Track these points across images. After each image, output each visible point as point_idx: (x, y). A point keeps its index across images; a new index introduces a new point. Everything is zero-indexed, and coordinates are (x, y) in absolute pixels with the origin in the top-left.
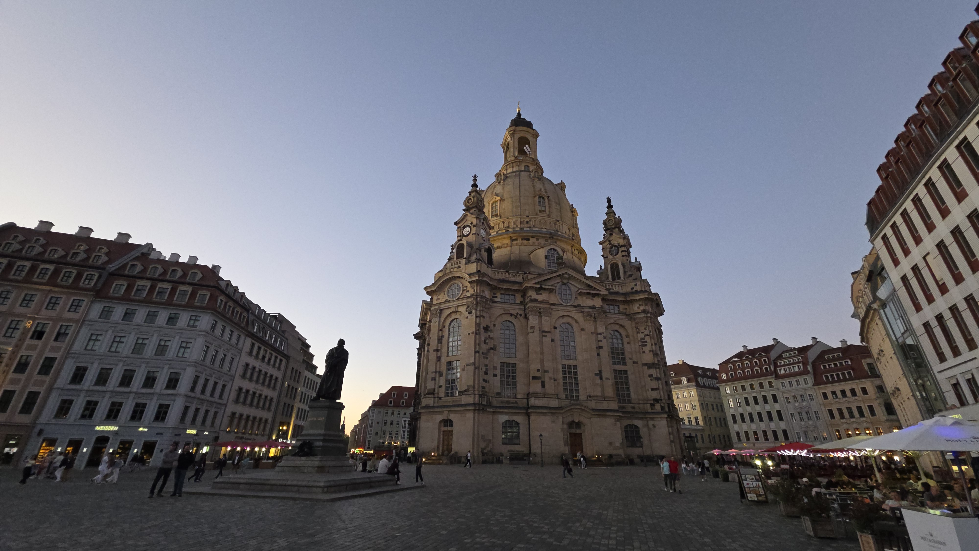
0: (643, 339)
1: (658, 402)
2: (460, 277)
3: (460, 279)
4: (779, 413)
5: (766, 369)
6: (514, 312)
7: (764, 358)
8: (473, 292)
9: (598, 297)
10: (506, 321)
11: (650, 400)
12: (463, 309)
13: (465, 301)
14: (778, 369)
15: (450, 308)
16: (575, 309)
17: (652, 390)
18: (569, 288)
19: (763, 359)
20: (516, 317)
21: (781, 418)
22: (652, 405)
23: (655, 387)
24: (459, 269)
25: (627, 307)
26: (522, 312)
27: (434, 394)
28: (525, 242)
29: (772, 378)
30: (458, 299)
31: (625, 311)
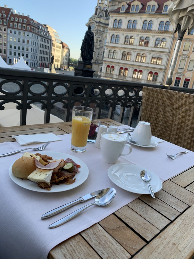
13: (95, 31)
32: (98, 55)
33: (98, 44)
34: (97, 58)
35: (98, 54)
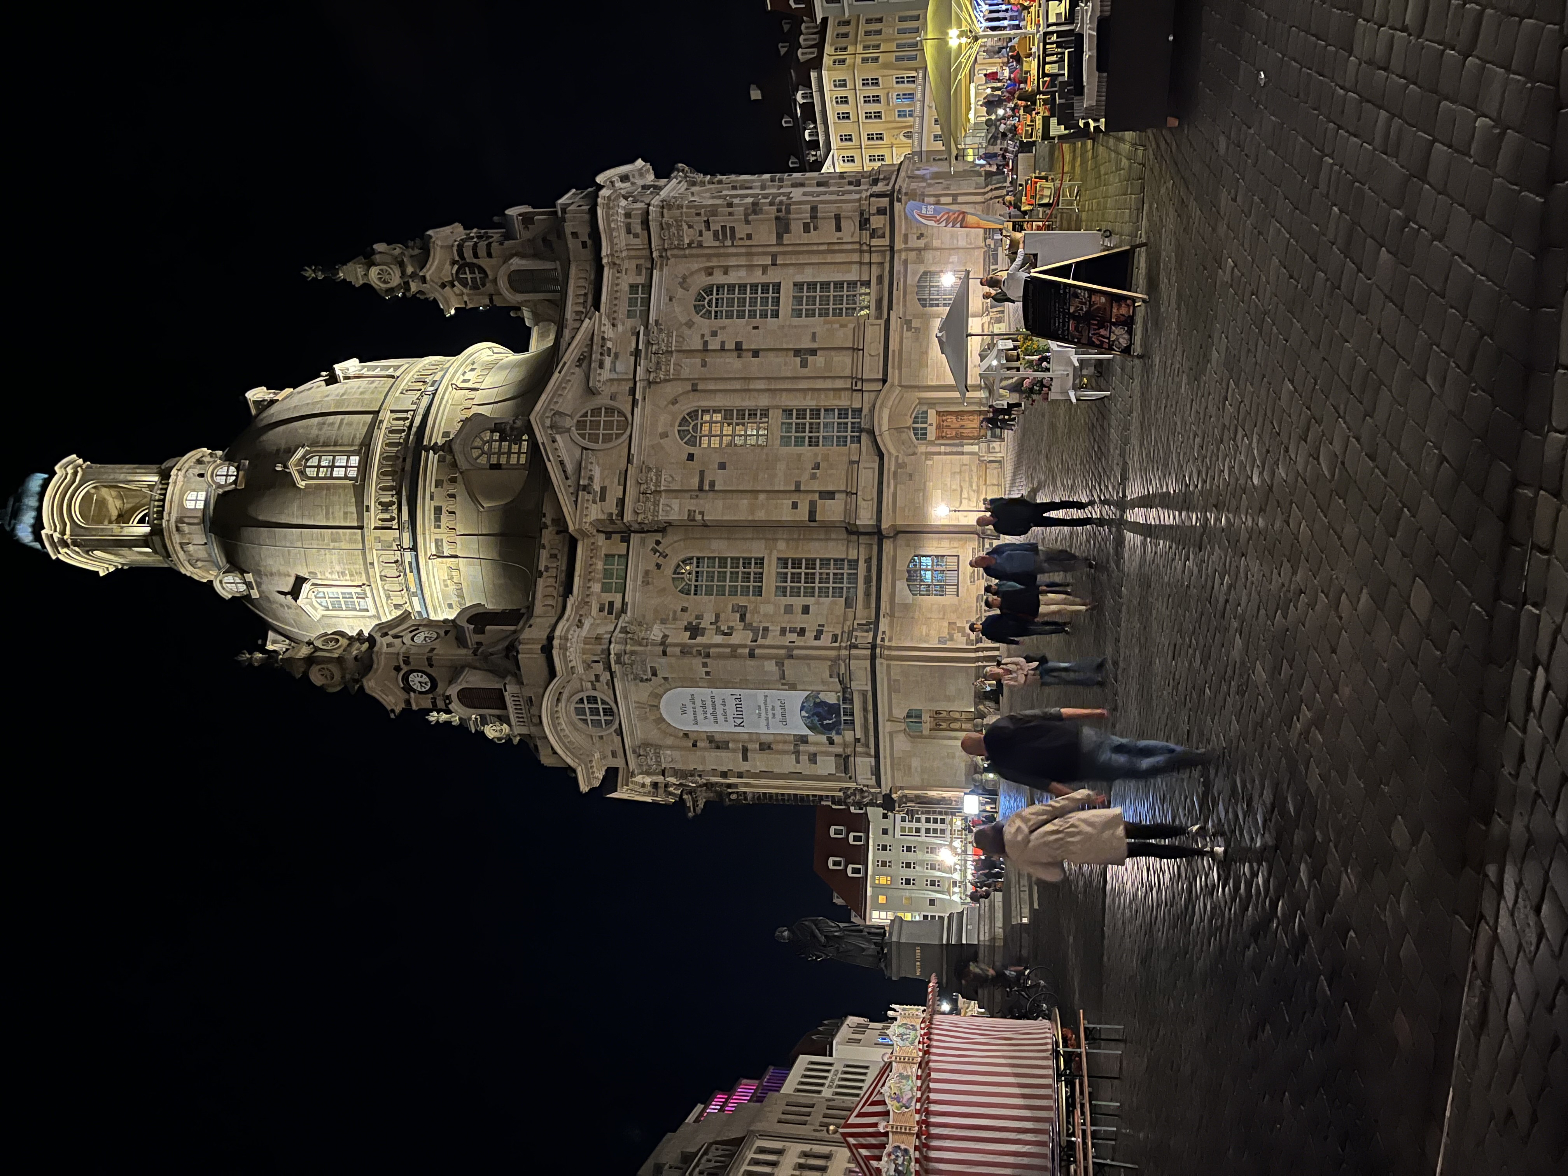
20: (663, 555)
31: (644, 271)
32: (810, 634)
33: (719, 639)
34: (835, 638)
35: (802, 632)
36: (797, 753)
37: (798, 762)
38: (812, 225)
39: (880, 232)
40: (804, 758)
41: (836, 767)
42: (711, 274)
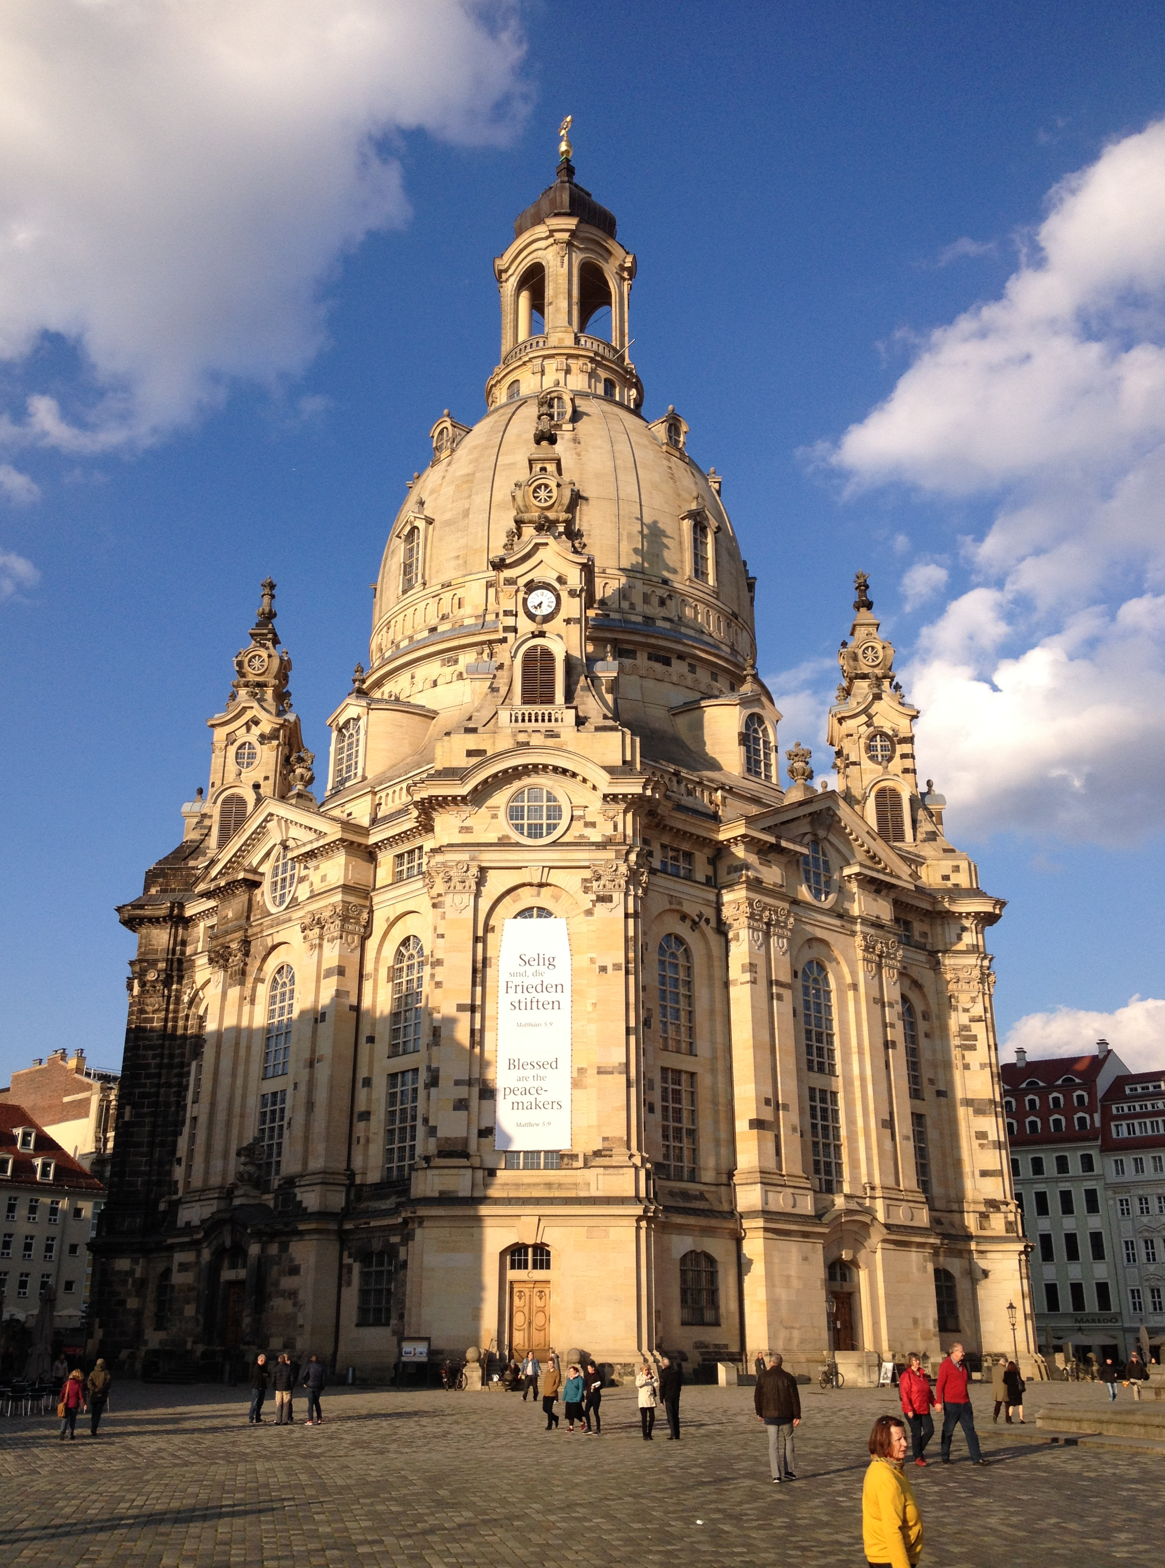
0: (966, 1028)
1: (998, 1210)
2: (565, 771)
3: (559, 777)
4: (1096, 1238)
5: (1082, 1120)
6: (691, 909)
7: (1079, 1092)
8: (610, 831)
9: (887, 895)
10: (670, 935)
11: (979, 1203)
12: (570, 881)
13: (582, 856)
14: (1112, 1124)
15: (520, 868)
16: (838, 922)
17: (984, 1174)
18: (824, 854)
19: (1075, 1095)
20: (695, 925)
21: (1098, 1253)
22: (984, 1216)
23: (991, 1167)
24: (551, 742)
25: (926, 928)
26: (709, 913)
27: (467, 1156)
28: (658, 667)
29: (1090, 1148)
30: (554, 843)
31: (923, 940)
36: (470, 1083)
37: (457, 1083)
38: (985, 1142)
39: (986, 1225)
40: (462, 1092)
41: (447, 1139)
42: (924, 1018)
